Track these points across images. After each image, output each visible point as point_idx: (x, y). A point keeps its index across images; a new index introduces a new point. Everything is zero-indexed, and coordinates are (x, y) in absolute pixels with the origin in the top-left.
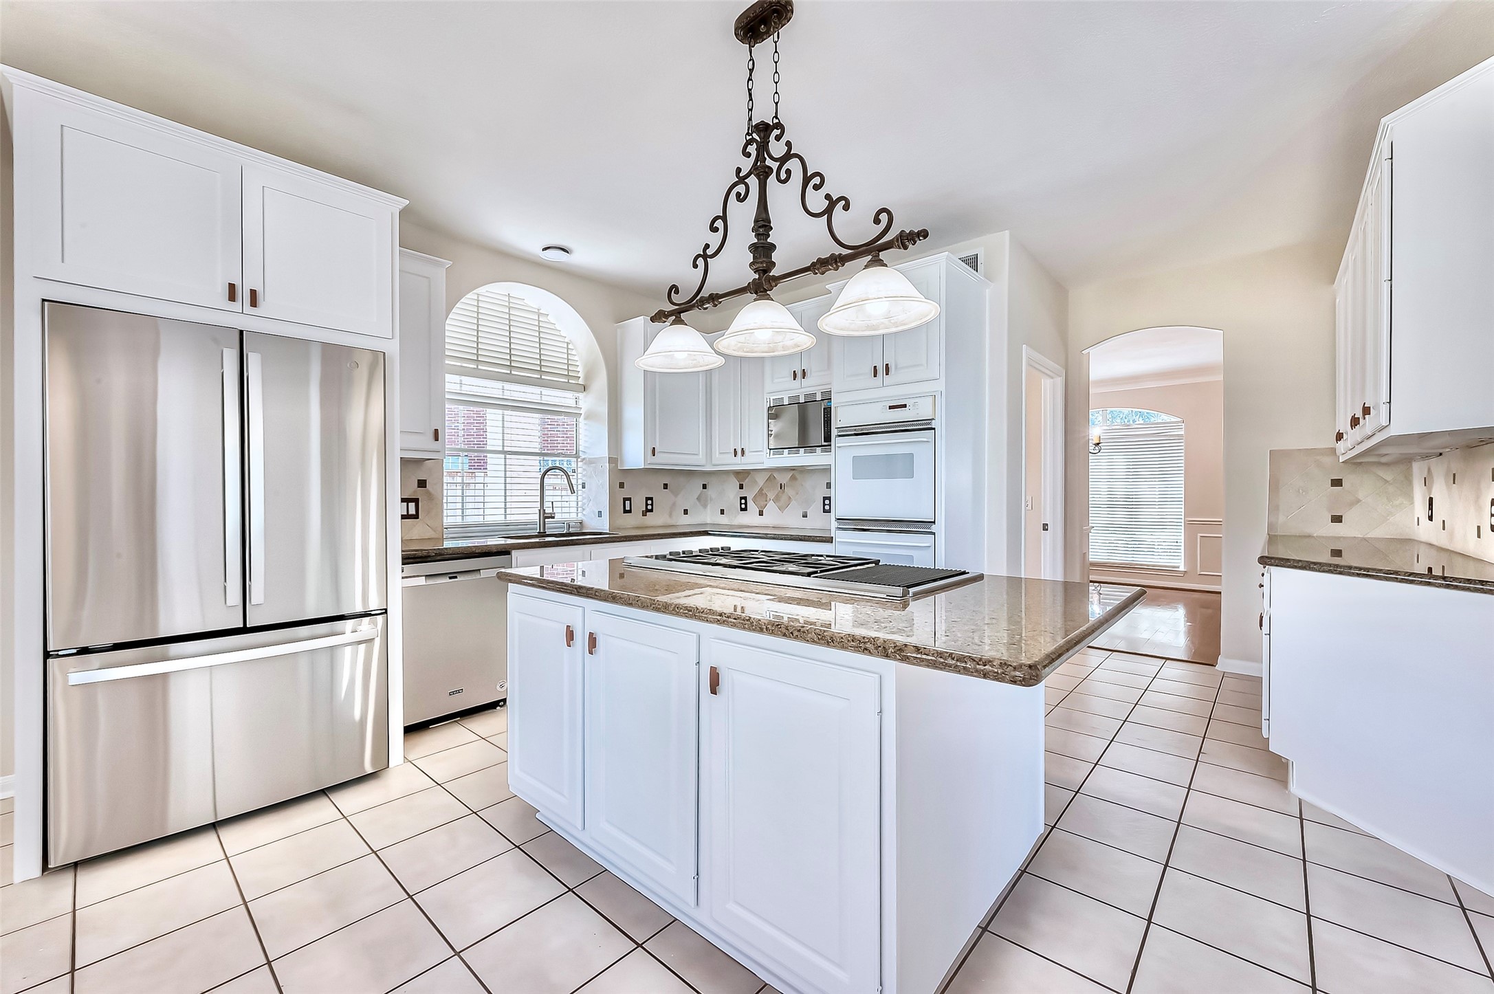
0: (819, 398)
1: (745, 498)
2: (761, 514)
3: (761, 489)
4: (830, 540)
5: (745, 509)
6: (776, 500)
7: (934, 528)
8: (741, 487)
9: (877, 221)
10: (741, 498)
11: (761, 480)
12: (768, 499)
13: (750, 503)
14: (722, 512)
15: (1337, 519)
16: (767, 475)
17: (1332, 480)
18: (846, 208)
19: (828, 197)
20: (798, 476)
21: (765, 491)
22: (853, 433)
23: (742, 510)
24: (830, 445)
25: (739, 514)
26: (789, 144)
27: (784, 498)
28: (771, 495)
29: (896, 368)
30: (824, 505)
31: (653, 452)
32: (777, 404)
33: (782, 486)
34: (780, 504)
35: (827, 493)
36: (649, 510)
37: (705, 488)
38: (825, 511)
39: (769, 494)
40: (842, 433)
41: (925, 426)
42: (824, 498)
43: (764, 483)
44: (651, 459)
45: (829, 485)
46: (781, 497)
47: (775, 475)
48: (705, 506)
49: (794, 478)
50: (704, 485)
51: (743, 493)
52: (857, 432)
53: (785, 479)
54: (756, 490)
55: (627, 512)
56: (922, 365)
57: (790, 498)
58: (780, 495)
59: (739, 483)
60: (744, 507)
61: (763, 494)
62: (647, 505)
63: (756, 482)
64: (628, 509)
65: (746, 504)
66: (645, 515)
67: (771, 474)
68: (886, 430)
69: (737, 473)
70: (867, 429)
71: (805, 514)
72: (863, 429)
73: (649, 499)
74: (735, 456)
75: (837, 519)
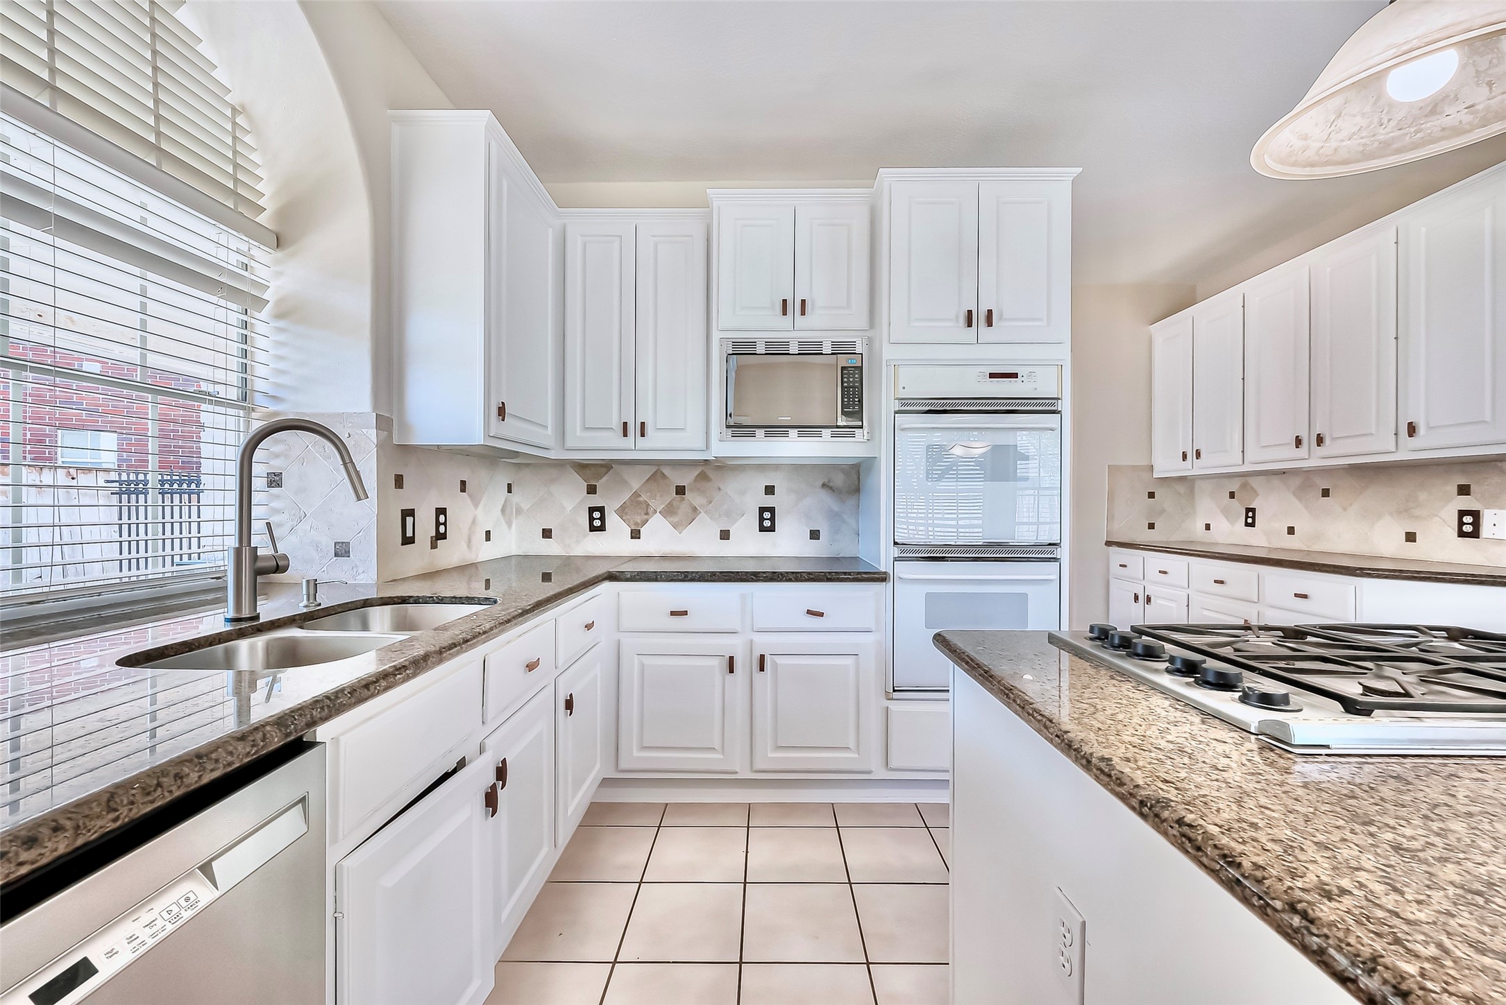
0: (827, 349)
1: (601, 510)
2: (635, 535)
3: (636, 495)
4: (874, 577)
5: (602, 528)
6: (669, 512)
7: (1058, 552)
8: (592, 490)
11: (636, 480)
12: (651, 511)
13: (612, 519)
14: (547, 534)
15: (1151, 526)
16: (652, 470)
17: (1149, 493)
21: (644, 497)
22: (927, 408)
23: (593, 529)
24: (861, 427)
25: (585, 536)
27: (684, 508)
28: (657, 504)
29: (1001, 318)
30: (762, 519)
31: (502, 411)
32: (741, 350)
33: (681, 490)
34: (675, 519)
35: (769, 501)
36: (441, 536)
37: (510, 491)
38: (762, 529)
39: (652, 503)
40: (903, 408)
41: (1047, 407)
42: (762, 510)
43: (642, 485)
44: (496, 426)
45: (770, 490)
46: (678, 508)
47: (667, 471)
48: (509, 524)
49: (703, 477)
50: (509, 486)
51: (596, 501)
52: (933, 408)
53: (686, 479)
54: (626, 496)
55: (408, 541)
56: (1040, 320)
57: (695, 509)
58: (675, 504)
59: (586, 484)
60: (599, 525)
61: (639, 503)
62: (438, 524)
63: (625, 483)
64: (409, 534)
65: (602, 519)
66: (434, 546)
67: (657, 470)
68: (983, 408)
69: (582, 467)
70: (950, 405)
71: (725, 535)
72: (944, 405)
73: (441, 511)
74: (625, 435)
75: (895, 543)
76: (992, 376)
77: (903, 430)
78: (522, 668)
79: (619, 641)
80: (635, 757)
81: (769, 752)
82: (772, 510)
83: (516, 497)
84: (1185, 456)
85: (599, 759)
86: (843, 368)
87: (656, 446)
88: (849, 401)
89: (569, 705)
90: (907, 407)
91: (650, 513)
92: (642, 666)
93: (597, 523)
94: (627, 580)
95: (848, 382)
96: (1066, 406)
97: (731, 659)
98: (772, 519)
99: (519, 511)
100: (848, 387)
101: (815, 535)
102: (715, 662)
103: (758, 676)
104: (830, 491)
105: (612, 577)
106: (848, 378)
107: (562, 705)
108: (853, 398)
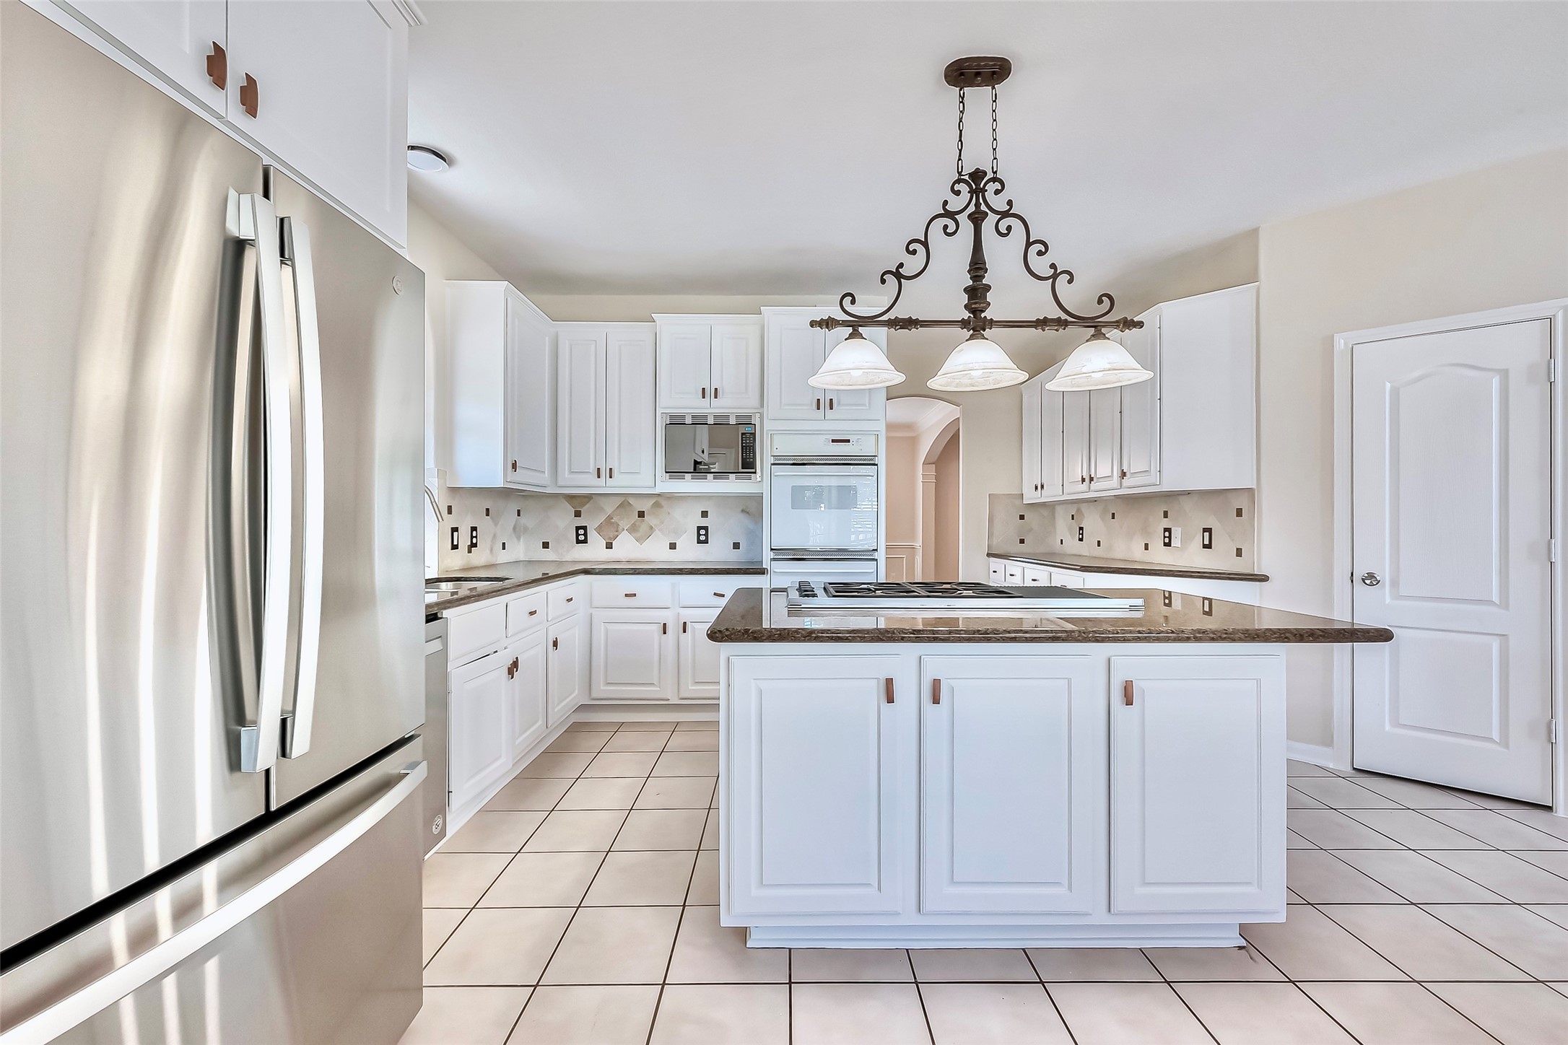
0: (733, 421)
1: (585, 528)
2: (609, 546)
3: (610, 518)
4: (762, 572)
5: (585, 541)
6: (633, 529)
7: (876, 555)
8: (578, 514)
9: (1100, 301)
10: (578, 528)
11: (609, 507)
12: (620, 529)
13: (592, 535)
14: (546, 545)
15: (1022, 541)
16: (619, 501)
17: (1020, 515)
18: (1070, 281)
19: (1053, 266)
20: (663, 502)
21: (615, 520)
22: (792, 462)
23: (578, 542)
24: (755, 473)
25: (573, 547)
26: (1010, 203)
27: (643, 529)
28: (625, 524)
29: (839, 404)
30: (699, 535)
31: (514, 466)
32: (675, 423)
33: (641, 514)
34: (638, 535)
35: (703, 522)
36: (473, 545)
37: (519, 515)
38: (699, 542)
39: (622, 524)
40: (776, 462)
41: (869, 462)
42: (699, 528)
43: (614, 511)
44: (512, 476)
45: (705, 514)
46: (640, 527)
47: (631, 501)
48: (519, 538)
49: (657, 505)
50: (519, 511)
51: (580, 522)
52: (795, 462)
53: (645, 506)
54: (602, 519)
55: (455, 547)
56: (865, 405)
57: (651, 528)
58: (637, 524)
59: (573, 510)
60: (583, 539)
61: (612, 523)
62: (472, 537)
63: (602, 510)
64: (455, 543)
65: (585, 534)
66: (470, 551)
67: (624, 501)
68: (828, 462)
69: (571, 498)
70: (807, 460)
71: (673, 546)
72: (803, 460)
73: (474, 529)
74: (599, 477)
75: (772, 549)
76: (833, 441)
77: (776, 476)
78: (527, 615)
79: (591, 614)
80: (602, 690)
81: (690, 685)
82: (706, 528)
83: (523, 520)
84: (1036, 488)
85: (577, 687)
86: (743, 434)
87: (620, 484)
88: (746, 456)
89: (555, 644)
90: (779, 462)
91: (620, 531)
92: (607, 631)
93: (582, 538)
94: (597, 574)
95: (746, 443)
96: (881, 460)
97: (665, 624)
98: (706, 535)
99: (526, 529)
100: (746, 447)
101: (736, 546)
102: (654, 627)
103: (683, 636)
104: (747, 515)
105: (586, 572)
106: (746, 440)
107: (551, 644)
108: (750, 453)
